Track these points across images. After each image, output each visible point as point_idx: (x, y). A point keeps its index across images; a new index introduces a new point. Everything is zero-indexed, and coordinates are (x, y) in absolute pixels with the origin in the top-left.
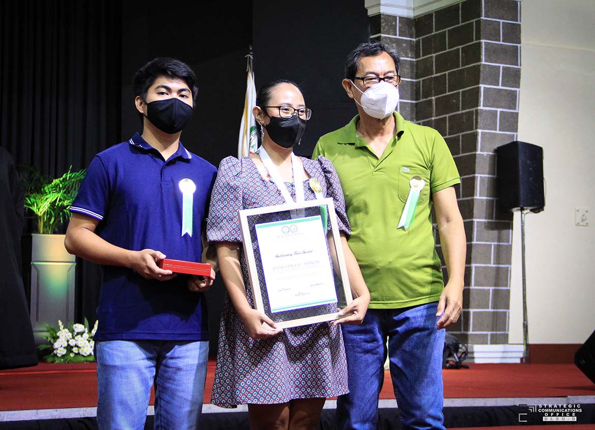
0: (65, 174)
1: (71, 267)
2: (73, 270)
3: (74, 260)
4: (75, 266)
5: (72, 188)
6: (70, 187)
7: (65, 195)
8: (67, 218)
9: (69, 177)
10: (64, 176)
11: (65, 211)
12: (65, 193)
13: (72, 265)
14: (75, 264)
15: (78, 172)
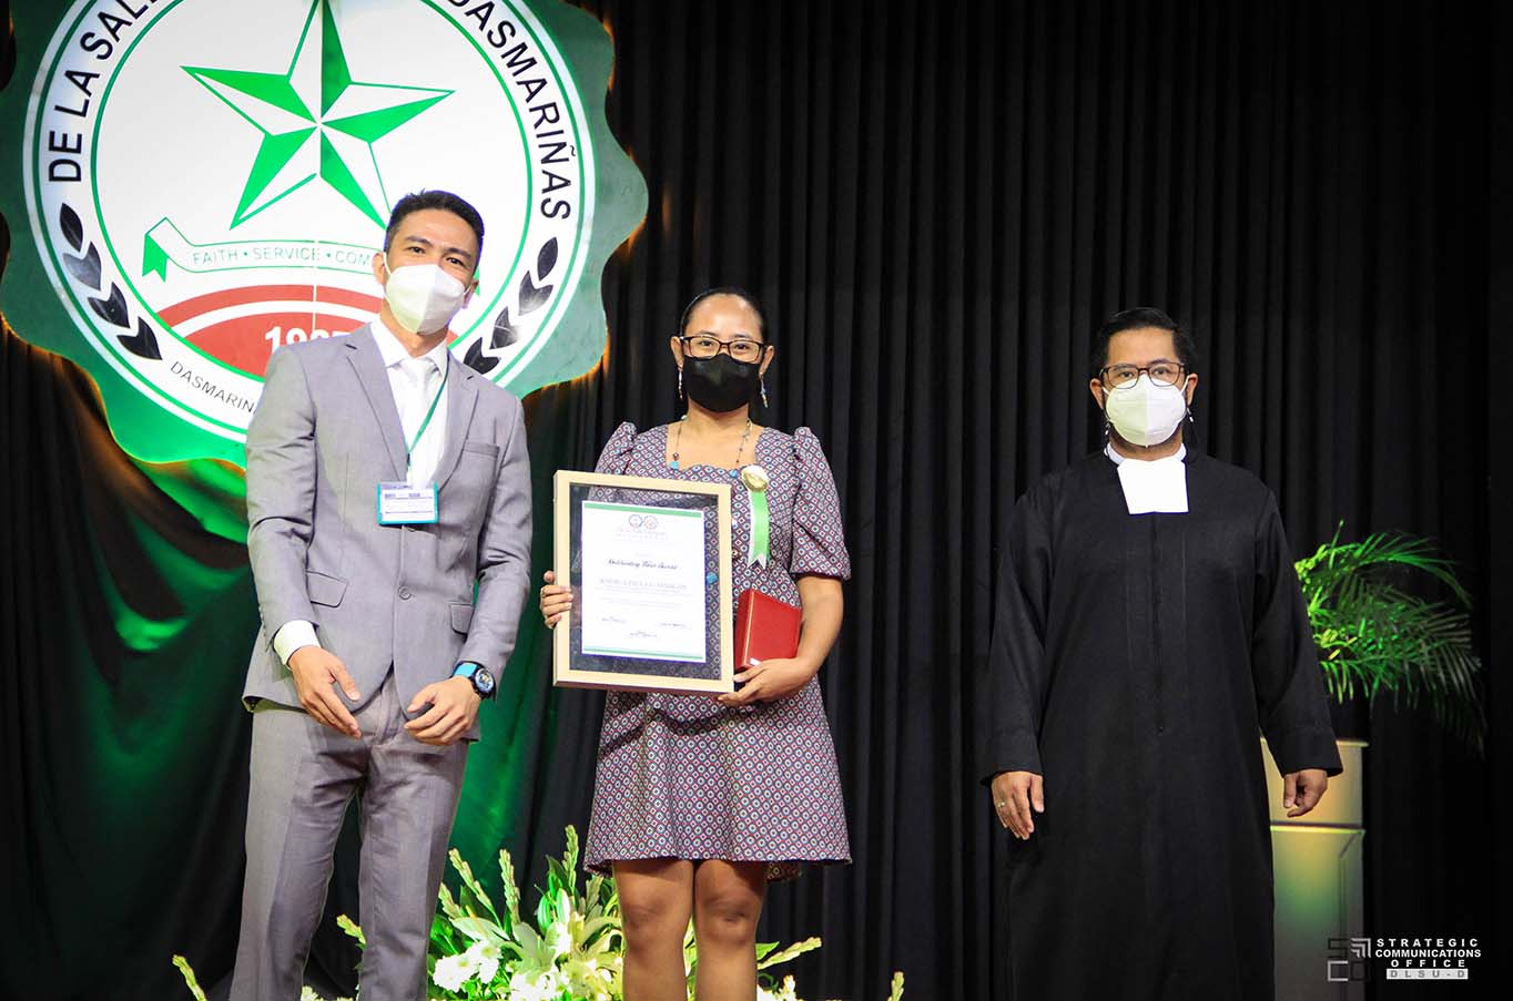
0: (1323, 547)
1: (1350, 842)
2: (1357, 851)
3: (1359, 821)
4: (1361, 838)
5: (1348, 589)
6: (1343, 589)
7: (1324, 612)
8: (1331, 690)
9: (1337, 557)
10: (1321, 553)
11: (1324, 664)
12: (1322, 607)
13: (1353, 836)
14: (1363, 832)
15: (1363, 543)
